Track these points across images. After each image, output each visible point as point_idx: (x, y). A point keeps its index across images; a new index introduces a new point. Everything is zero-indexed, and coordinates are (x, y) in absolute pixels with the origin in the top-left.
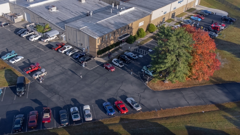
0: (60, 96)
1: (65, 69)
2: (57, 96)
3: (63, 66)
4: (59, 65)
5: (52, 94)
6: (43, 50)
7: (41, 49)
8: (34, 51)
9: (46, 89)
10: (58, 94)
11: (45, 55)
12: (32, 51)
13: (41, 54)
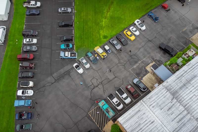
0: (53, 83)
1: (93, 89)
2: (53, 81)
3: (99, 86)
4: (101, 83)
5: (57, 77)
8: (132, 58)
9: (64, 73)
10: (55, 82)
11: (123, 69)
12: (132, 57)
13: (125, 65)
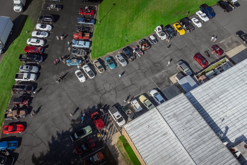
1: (104, 94)
6: (157, 75)
7: (160, 73)
8: (155, 66)
11: (143, 77)
12: (156, 64)
13: (146, 73)
